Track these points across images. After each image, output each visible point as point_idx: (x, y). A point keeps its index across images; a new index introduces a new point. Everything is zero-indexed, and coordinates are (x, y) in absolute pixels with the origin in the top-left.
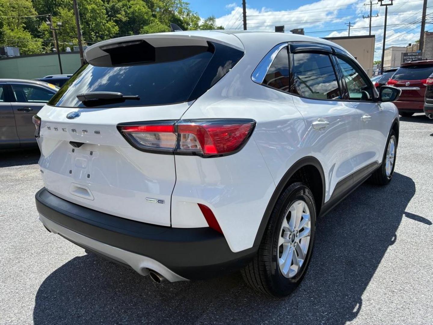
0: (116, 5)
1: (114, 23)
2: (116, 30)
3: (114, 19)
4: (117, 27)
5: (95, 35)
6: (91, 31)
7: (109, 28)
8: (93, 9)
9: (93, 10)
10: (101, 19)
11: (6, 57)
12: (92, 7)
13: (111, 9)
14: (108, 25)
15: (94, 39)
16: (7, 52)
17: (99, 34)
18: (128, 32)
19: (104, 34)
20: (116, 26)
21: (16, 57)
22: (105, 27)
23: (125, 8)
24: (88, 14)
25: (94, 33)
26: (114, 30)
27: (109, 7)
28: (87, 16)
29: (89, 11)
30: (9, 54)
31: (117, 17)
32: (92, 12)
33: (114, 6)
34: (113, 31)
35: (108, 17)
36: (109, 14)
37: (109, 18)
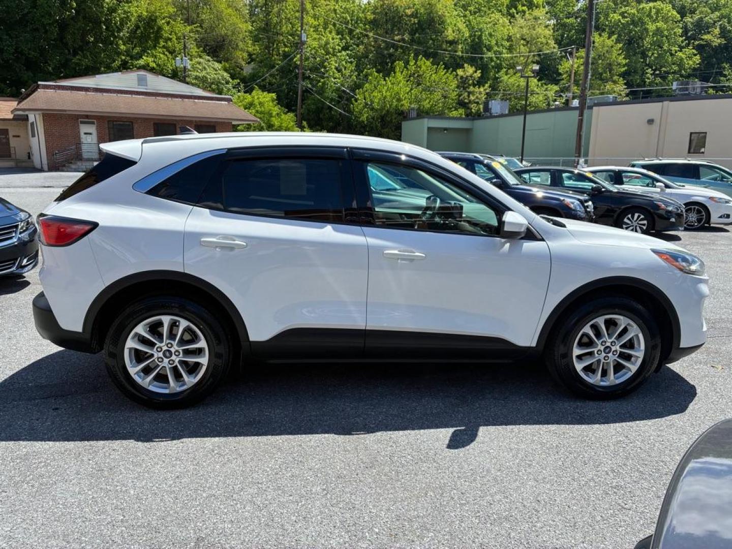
0: (705, 17)
1: (694, 51)
2: (695, 62)
3: (697, 43)
4: (698, 57)
5: (654, 73)
6: (647, 67)
7: (682, 59)
8: (658, 29)
9: (658, 31)
10: (669, 45)
11: (489, 115)
12: (657, 26)
13: (695, 26)
14: (680, 54)
15: (648, 81)
16: (491, 109)
17: (660, 71)
18: (718, 64)
19: (670, 70)
20: (695, 55)
21: (502, 116)
22: (672, 59)
23: (724, 22)
24: (647, 39)
25: (652, 70)
26: (691, 62)
27: (692, 23)
28: (645, 42)
29: (651, 34)
30: (493, 111)
31: (703, 39)
32: (655, 34)
33: (701, 19)
34: (688, 64)
35: (685, 40)
36: (689, 34)
37: (687, 41)
